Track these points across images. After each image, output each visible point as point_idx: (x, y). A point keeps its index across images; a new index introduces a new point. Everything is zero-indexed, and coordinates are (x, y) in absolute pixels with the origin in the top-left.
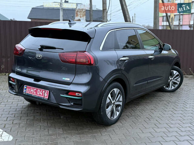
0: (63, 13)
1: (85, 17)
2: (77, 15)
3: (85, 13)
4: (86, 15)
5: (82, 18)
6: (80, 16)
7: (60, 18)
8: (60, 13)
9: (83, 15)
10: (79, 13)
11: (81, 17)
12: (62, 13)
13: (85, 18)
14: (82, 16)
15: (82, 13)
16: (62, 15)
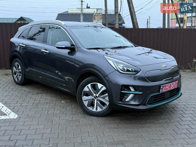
0: (83, 18)
1: (102, 20)
3: (102, 16)
4: (102, 18)
5: (99, 21)
6: (97, 19)
8: (80, 18)
9: (100, 19)
10: (96, 17)
11: (98, 21)
14: (99, 19)
15: (99, 17)
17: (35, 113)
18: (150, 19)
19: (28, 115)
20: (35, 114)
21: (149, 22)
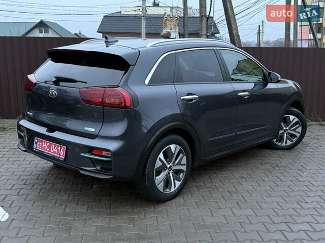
1: (178, 28)
2: (166, 26)
3: (177, 22)
4: (178, 25)
5: (173, 30)
6: (170, 27)
7: (141, 30)
8: (141, 25)
9: (175, 26)
10: (168, 23)
11: (171, 29)
12: (145, 22)
13: (177, 30)
14: (173, 27)
15: (173, 23)
16: (145, 26)
17: (42, 209)
18: (263, 26)
19: (27, 215)
20: (41, 212)
21: (261, 31)
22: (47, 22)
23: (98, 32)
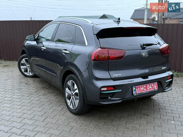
22: (107, 15)
23: (131, 19)
